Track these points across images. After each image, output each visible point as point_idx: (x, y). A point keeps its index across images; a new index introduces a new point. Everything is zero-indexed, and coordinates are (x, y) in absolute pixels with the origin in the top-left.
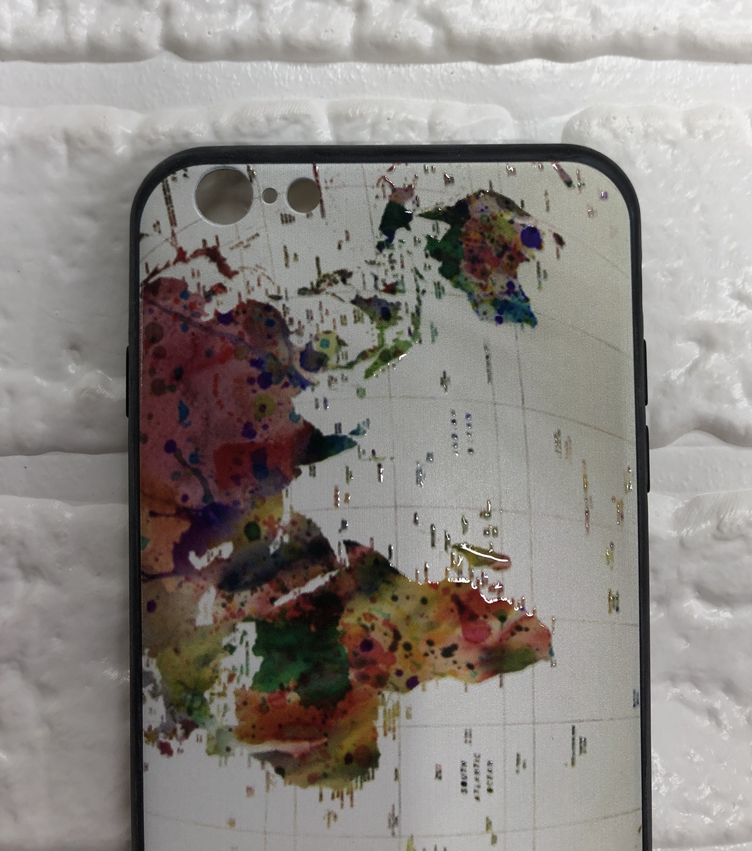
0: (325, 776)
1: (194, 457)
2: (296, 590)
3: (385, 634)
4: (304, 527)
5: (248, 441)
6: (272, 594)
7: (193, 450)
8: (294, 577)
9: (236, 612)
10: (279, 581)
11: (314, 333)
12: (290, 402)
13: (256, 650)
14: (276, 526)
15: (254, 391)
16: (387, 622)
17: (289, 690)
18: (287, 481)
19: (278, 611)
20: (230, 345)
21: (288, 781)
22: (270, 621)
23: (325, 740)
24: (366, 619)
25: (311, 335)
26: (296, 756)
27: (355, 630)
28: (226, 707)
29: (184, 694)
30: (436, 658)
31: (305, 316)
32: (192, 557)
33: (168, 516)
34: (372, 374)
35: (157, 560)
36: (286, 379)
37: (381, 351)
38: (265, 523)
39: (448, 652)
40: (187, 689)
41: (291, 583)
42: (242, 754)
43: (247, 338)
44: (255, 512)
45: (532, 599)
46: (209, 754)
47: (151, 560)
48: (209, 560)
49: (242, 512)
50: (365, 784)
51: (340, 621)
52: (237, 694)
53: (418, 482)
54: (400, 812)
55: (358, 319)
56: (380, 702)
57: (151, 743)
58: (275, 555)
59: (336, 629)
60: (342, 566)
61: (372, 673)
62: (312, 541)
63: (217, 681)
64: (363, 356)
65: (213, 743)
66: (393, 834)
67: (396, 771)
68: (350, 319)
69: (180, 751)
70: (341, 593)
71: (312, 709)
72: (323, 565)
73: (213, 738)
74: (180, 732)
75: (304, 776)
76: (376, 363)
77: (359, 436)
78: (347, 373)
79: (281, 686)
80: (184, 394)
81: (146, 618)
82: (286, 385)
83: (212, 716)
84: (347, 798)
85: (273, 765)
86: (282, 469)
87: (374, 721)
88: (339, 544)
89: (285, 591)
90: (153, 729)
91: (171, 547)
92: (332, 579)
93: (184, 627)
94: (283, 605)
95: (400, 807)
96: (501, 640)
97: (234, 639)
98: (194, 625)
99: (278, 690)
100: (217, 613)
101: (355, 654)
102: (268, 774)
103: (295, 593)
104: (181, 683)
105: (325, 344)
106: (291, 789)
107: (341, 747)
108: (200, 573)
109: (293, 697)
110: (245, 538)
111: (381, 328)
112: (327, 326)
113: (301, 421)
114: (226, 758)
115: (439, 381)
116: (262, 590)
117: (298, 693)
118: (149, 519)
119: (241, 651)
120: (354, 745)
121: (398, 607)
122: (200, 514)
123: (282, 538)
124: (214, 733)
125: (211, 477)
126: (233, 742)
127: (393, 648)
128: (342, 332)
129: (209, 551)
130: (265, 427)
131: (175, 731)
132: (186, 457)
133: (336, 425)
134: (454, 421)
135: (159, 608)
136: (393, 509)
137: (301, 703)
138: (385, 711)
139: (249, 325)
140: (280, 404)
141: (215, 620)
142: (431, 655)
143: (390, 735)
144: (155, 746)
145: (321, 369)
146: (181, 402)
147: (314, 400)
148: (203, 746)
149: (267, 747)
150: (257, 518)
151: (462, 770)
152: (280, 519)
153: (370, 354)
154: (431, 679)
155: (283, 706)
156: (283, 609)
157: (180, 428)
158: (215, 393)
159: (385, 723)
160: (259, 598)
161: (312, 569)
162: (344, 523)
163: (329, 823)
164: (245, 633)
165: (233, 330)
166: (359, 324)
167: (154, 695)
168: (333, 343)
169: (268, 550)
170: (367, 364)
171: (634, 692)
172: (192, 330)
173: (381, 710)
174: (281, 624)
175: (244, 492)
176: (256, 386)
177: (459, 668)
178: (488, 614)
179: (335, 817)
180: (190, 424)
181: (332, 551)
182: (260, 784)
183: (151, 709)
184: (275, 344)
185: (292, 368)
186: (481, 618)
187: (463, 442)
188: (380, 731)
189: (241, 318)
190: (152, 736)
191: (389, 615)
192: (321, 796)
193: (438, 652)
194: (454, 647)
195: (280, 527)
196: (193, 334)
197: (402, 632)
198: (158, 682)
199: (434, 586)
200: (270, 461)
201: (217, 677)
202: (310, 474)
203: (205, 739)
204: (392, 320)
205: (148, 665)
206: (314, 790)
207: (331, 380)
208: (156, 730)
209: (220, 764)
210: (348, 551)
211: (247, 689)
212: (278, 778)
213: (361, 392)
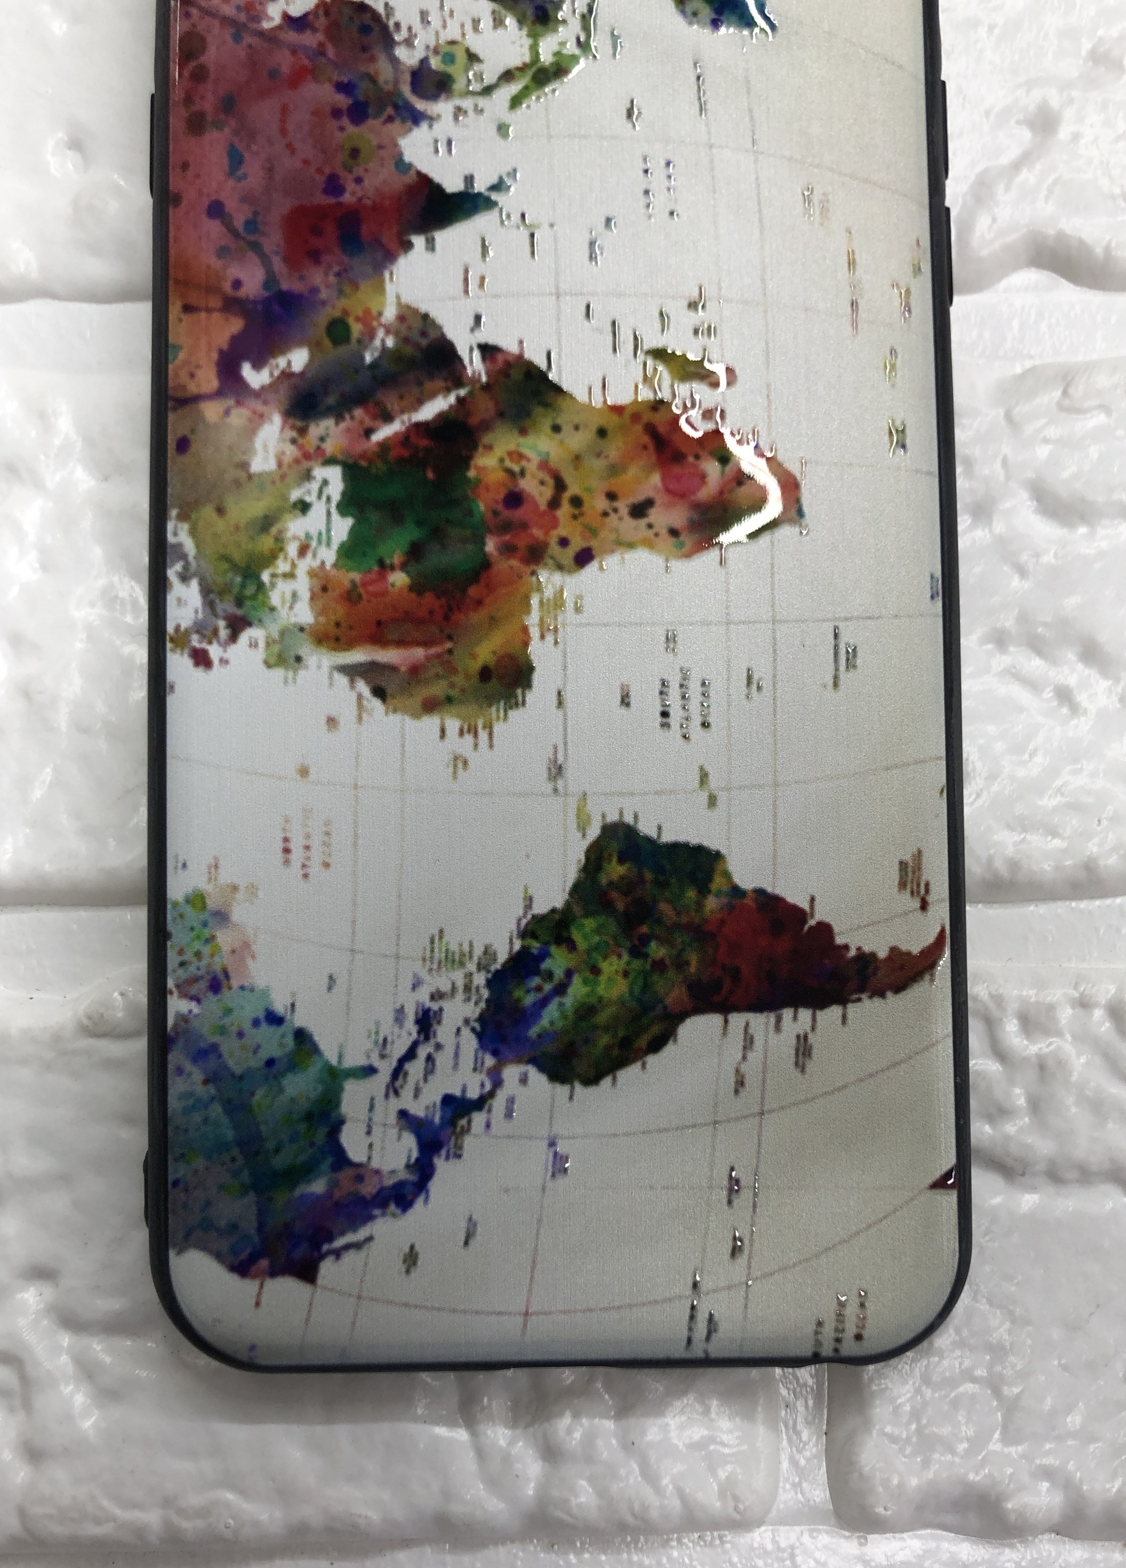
0: (449, 700)
1: (252, 225)
2: (405, 417)
3: (542, 483)
4: (417, 324)
5: (331, 200)
6: (368, 422)
7: (250, 215)
8: (401, 397)
9: (312, 451)
10: (378, 404)
11: (432, 44)
12: (396, 145)
13: (344, 508)
14: (375, 323)
15: (342, 129)
16: (544, 465)
17: (392, 568)
18: (390, 257)
19: (376, 449)
20: (306, 62)
21: (391, 707)
22: (364, 463)
23: (449, 645)
24: (512, 460)
25: (428, 47)
26: (403, 669)
27: (496, 477)
28: (294, 595)
29: (230, 575)
30: (620, 519)
31: (418, 19)
32: (247, 371)
33: (209, 310)
34: (521, 104)
35: (192, 376)
36: (390, 111)
37: (534, 69)
38: (358, 319)
39: (639, 510)
40: (235, 567)
41: (396, 407)
42: (319, 667)
43: (331, 52)
44: (343, 303)
45: (769, 428)
46: (269, 665)
47: (184, 377)
48: (271, 374)
49: (324, 303)
50: (512, 714)
51: (472, 463)
52: (312, 574)
53: (592, 257)
54: (566, 756)
55: (498, 22)
56: (535, 586)
57: (179, 651)
58: (374, 365)
59: (465, 476)
60: (475, 380)
61: (522, 543)
62: (430, 346)
63: (281, 556)
64: (508, 76)
65: (276, 648)
66: (556, 790)
67: (559, 693)
68: (486, 23)
69: (224, 662)
70: (474, 421)
71: (429, 599)
72: (446, 380)
73: (274, 641)
74: (224, 633)
75: (416, 701)
76: (526, 88)
77: (502, 194)
78: (482, 102)
79: (381, 563)
80: (236, 132)
81: (174, 463)
82: (390, 119)
83: (273, 609)
84: (483, 735)
85: (368, 682)
86: (384, 240)
87: (525, 617)
88: (471, 349)
89: (388, 418)
90: (182, 628)
91: (215, 356)
92: (460, 401)
93: (233, 473)
94: (384, 440)
95: (566, 750)
96: (721, 493)
97: (309, 492)
98: (248, 471)
99: (376, 568)
100: (283, 453)
101: (495, 513)
102: (360, 697)
103: (403, 422)
104: (226, 558)
105: (449, 58)
106: (395, 719)
107: (474, 656)
108: (258, 394)
109: (399, 579)
110: (327, 342)
111: (534, 36)
112: (452, 32)
113: (412, 173)
114: (295, 671)
115: (625, 112)
116: (352, 418)
117: (407, 573)
118: (182, 316)
119: (318, 510)
120: (494, 653)
121: (561, 442)
122: (260, 307)
123: (383, 341)
124: (276, 635)
125: (277, 253)
126: (306, 649)
127: (554, 503)
128: (473, 42)
129: (273, 362)
130: (359, 180)
131: (215, 632)
132: (239, 223)
133: (466, 178)
134: (646, 171)
135: (194, 448)
136: (554, 298)
137: (411, 588)
138: (541, 602)
139: (334, 32)
140: (380, 147)
141: (280, 464)
142: (613, 515)
143: (550, 638)
144: (186, 655)
145: (443, 96)
146: (232, 145)
147: (431, 141)
148: (260, 653)
149: (358, 656)
150: (346, 312)
151: (661, 693)
152: (380, 314)
153: (517, 73)
154: (613, 551)
155: (384, 593)
156: (384, 446)
157: (231, 183)
158: (283, 131)
159: (541, 620)
160: (348, 430)
161: (429, 385)
162: (478, 319)
163: (455, 773)
164: (325, 482)
165: (310, 39)
166: (500, 31)
167: (184, 578)
168: (461, 57)
169: (363, 358)
170: (514, 88)
171: (932, 577)
172: (248, 40)
173: (535, 601)
174: (380, 467)
175: (326, 275)
176: (345, 121)
177: (657, 535)
178: (701, 453)
179: (465, 763)
180: (245, 177)
181: (460, 360)
182: (347, 710)
183: (179, 600)
184: (373, 59)
185: (400, 94)
186: (691, 459)
187: (660, 200)
188: (535, 632)
189: (322, 22)
190: (181, 639)
191: (548, 454)
192: (443, 731)
193: (624, 511)
194: (649, 503)
195: (381, 325)
196: (250, 46)
197: (568, 479)
198: (191, 558)
199: (618, 410)
200: (366, 230)
201: (281, 549)
202: (427, 249)
203: (262, 644)
204: (551, 24)
205: (175, 534)
206: (431, 723)
207: (459, 111)
208: (186, 630)
209: (286, 681)
210: (484, 358)
211: (328, 567)
212: (376, 704)
213: (502, 129)
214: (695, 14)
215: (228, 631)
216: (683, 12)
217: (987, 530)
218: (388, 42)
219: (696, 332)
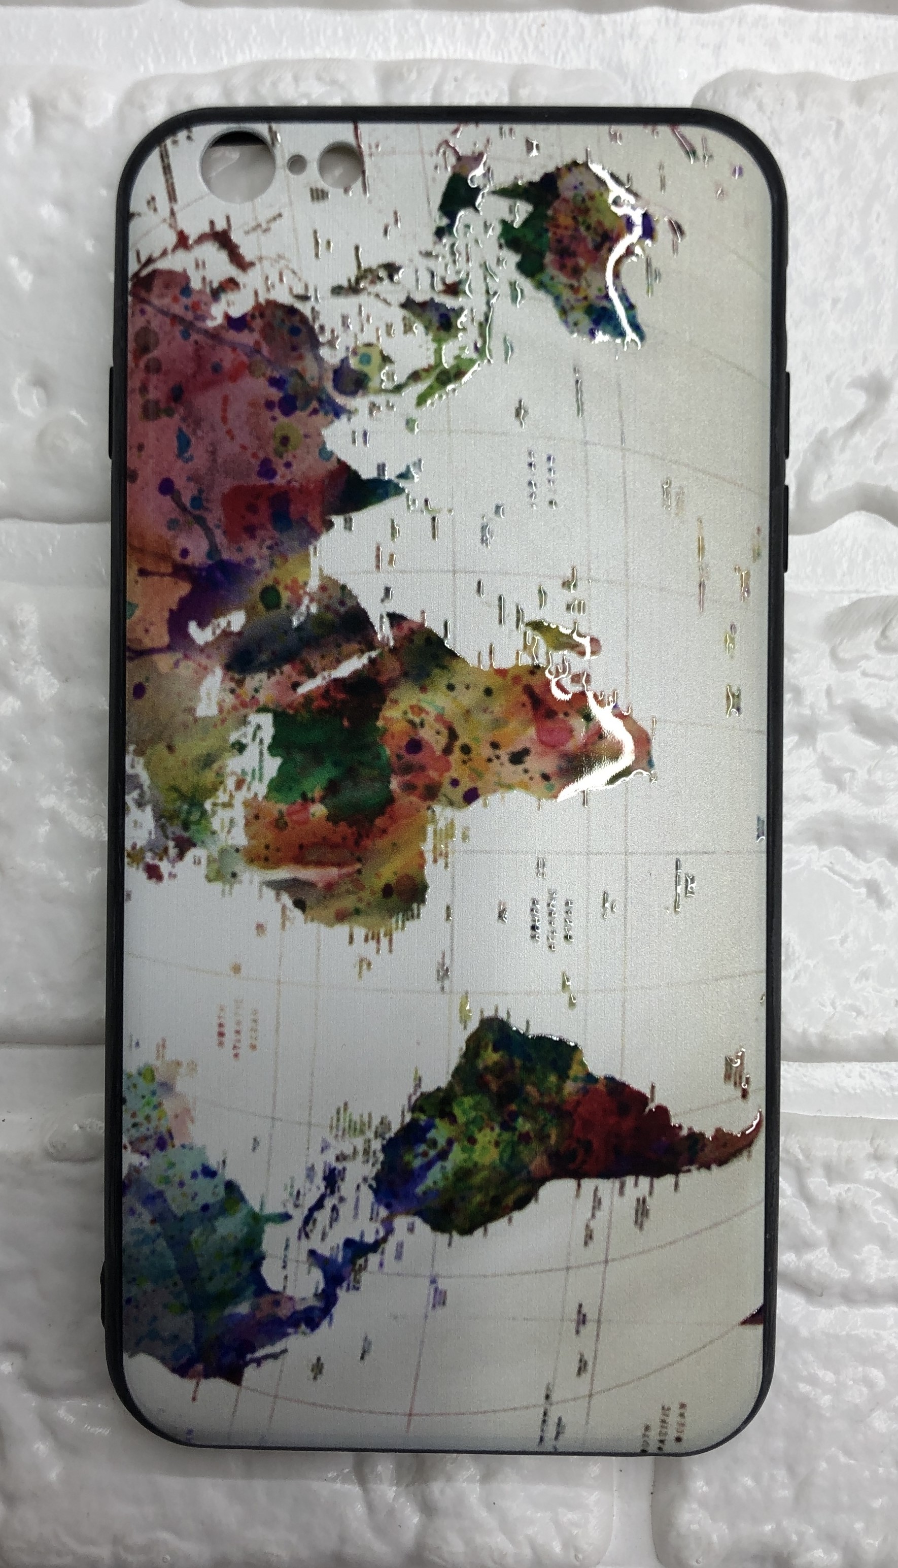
0: (357, 912)
1: (197, 501)
2: (326, 674)
3: (438, 733)
4: (337, 594)
5: (265, 482)
6: (295, 677)
7: (196, 492)
8: (323, 657)
9: (248, 700)
10: (303, 662)
11: (352, 346)
12: (320, 435)
13: (273, 749)
14: (301, 592)
15: (274, 419)
16: (440, 718)
17: (313, 801)
18: (315, 535)
19: (302, 700)
20: (245, 359)
21: (309, 917)
22: (291, 712)
23: (358, 866)
24: (413, 713)
25: (347, 349)
26: (320, 885)
27: (400, 727)
28: (232, 821)
29: (178, 803)
30: (502, 764)
31: (340, 323)
32: (193, 628)
33: (163, 575)
34: (426, 401)
35: (147, 631)
36: (315, 404)
37: (438, 371)
38: (286, 588)
39: (517, 758)
40: (182, 796)
41: (318, 665)
42: (251, 882)
43: (265, 350)
44: (274, 572)
45: (627, 691)
46: (209, 880)
47: (139, 633)
48: (214, 633)
49: (258, 572)
50: (408, 924)
51: (381, 714)
52: (246, 804)
53: (483, 541)
54: (452, 960)
55: (408, 329)
56: (430, 819)
57: (135, 865)
58: (300, 628)
59: (375, 725)
60: (383, 644)
61: (421, 782)
62: (346, 613)
63: (221, 789)
64: (415, 376)
65: (215, 866)
66: (443, 988)
67: (448, 908)
68: (399, 327)
69: (172, 876)
70: (383, 678)
71: (343, 827)
72: (360, 643)
73: (215, 860)
74: (173, 852)
75: (331, 912)
76: (431, 387)
77: (408, 481)
78: (393, 399)
79: (304, 796)
80: (184, 419)
81: (133, 707)
82: (315, 412)
83: (214, 833)
84: (384, 941)
85: (291, 896)
86: (309, 519)
87: (421, 844)
88: (382, 617)
89: (312, 675)
90: (138, 847)
91: (166, 615)
92: (372, 661)
93: (181, 717)
94: (308, 692)
95: (452, 955)
96: (586, 745)
97: (245, 735)
98: (193, 715)
99: (299, 800)
100: (224, 701)
101: (399, 757)
102: (284, 908)
103: (324, 678)
104: (175, 789)
105: (366, 359)
106: (313, 926)
107: (378, 876)
108: (202, 650)
109: (319, 810)
110: (260, 606)
111: (439, 341)
112: (367, 336)
113: (334, 459)
114: (231, 885)
115: (514, 411)
116: (282, 673)
117: (325, 805)
118: (138, 578)
119: (253, 750)
120: (395, 873)
121: (455, 699)
122: (204, 574)
123: (308, 607)
124: (216, 855)
125: (218, 527)
126: (240, 867)
127: (448, 750)
128: (387, 345)
129: (215, 622)
130: (288, 465)
131: (166, 850)
132: (186, 500)
133: (379, 466)
134: (530, 465)
135: (149, 693)
136: (451, 574)
137: (329, 818)
138: (435, 831)
139: (268, 332)
140: (306, 436)
141: (221, 710)
142: (495, 761)
143: (441, 862)
144: (141, 869)
145: (360, 393)
146: (180, 430)
147: (350, 433)
148: (203, 869)
149: (283, 874)
150: (277, 581)
151: (532, 910)
152: (306, 584)
153: (424, 374)
154: (495, 791)
155: (305, 822)
156: (308, 698)
157: (180, 463)
158: (224, 419)
159: (435, 847)
160: (278, 683)
161: (346, 648)
162: (387, 590)
163: (360, 972)
164: (259, 727)
165: (247, 338)
166: (410, 336)
167: (140, 804)
168: (376, 359)
169: (291, 622)
170: (420, 387)
171: (759, 819)
172: (195, 336)
173: (430, 829)
174: (305, 715)
175: (261, 548)
176: (277, 412)
177: (531, 779)
178: (569, 711)
179: (369, 964)
180: (191, 458)
181: (372, 626)
182: (273, 919)
183: (136, 823)
184: (301, 357)
185: (323, 390)
186: (561, 716)
187: (542, 490)
188: (429, 857)
189: (258, 323)
190: (137, 856)
191: (443, 708)
192: (351, 938)
193: (505, 758)
194: (526, 752)
195: (306, 593)
196: (196, 342)
197: (459, 731)
198: (145, 788)
199: (502, 672)
200: (294, 510)
201: (221, 783)
202: (345, 528)
203: (204, 862)
204: (453, 330)
205: (133, 767)
206: (342, 930)
207: (373, 407)
208: (141, 848)
209: (223, 892)
210: (392, 626)
211: (260, 799)
212: (298, 913)
213: (410, 424)
214: (576, 324)
215: (176, 850)
216: (566, 322)
217: (811, 749)
218: (315, 344)
219: (568, 607)
